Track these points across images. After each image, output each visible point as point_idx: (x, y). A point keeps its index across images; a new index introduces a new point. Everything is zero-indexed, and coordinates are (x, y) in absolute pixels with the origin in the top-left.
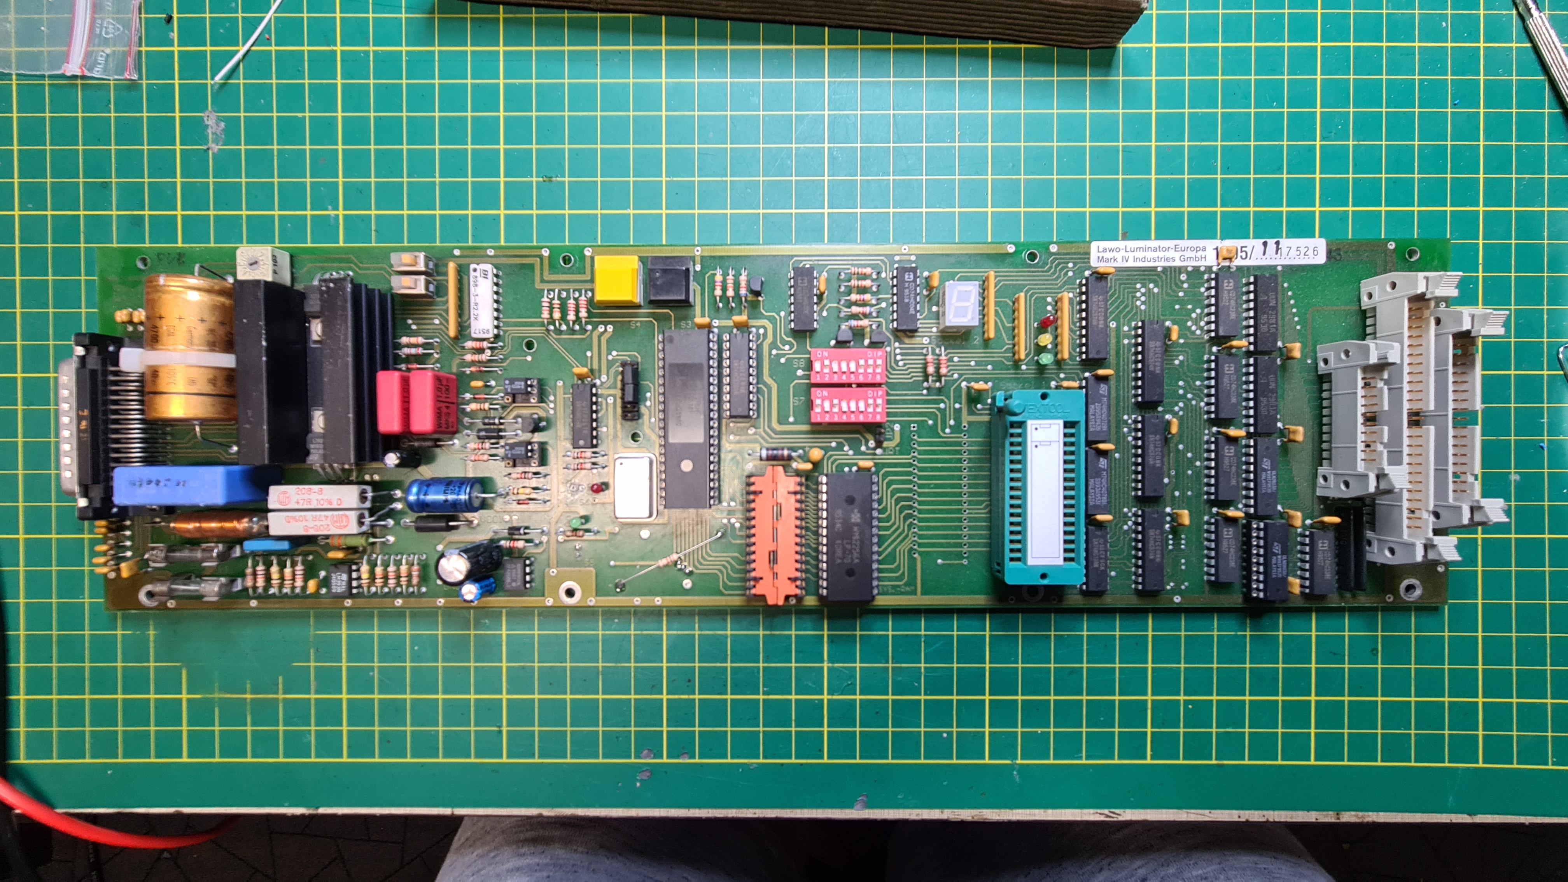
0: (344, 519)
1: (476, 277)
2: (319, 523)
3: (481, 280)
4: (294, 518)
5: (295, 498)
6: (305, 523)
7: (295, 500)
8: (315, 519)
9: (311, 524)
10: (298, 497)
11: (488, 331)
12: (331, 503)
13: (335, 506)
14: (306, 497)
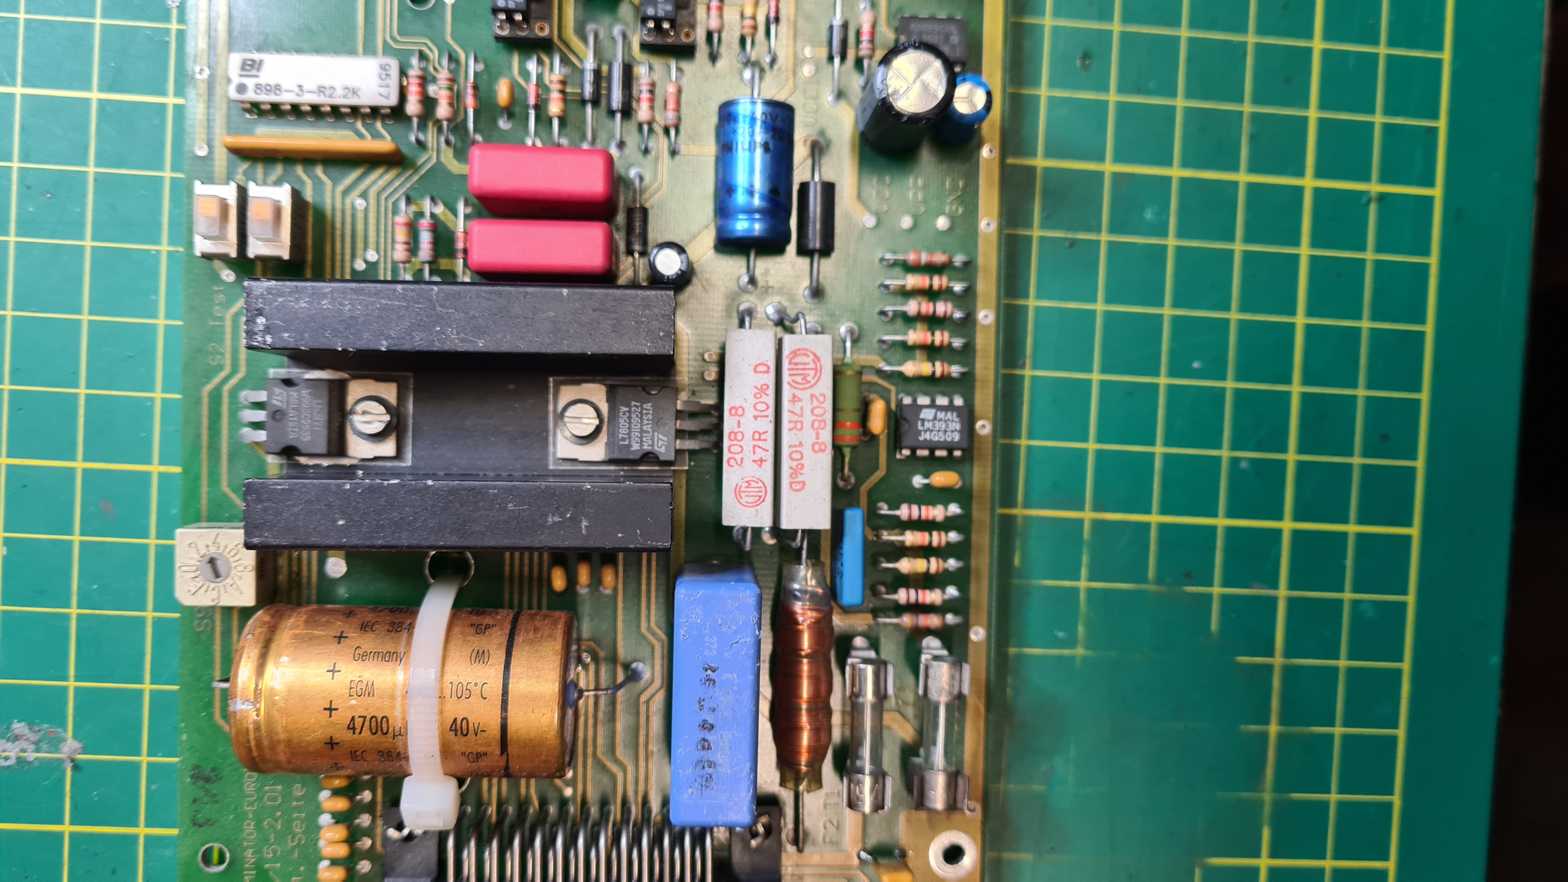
0: (798, 359)
1: (258, 86)
2: (808, 419)
3: (266, 76)
4: (795, 472)
5: (750, 470)
6: (807, 450)
7: (755, 466)
8: (798, 426)
9: (808, 436)
10: (748, 463)
11: (383, 67)
12: (762, 389)
13: (770, 379)
14: (748, 444)
